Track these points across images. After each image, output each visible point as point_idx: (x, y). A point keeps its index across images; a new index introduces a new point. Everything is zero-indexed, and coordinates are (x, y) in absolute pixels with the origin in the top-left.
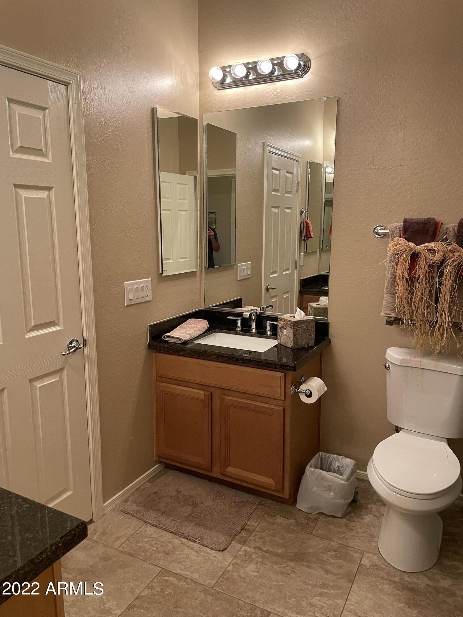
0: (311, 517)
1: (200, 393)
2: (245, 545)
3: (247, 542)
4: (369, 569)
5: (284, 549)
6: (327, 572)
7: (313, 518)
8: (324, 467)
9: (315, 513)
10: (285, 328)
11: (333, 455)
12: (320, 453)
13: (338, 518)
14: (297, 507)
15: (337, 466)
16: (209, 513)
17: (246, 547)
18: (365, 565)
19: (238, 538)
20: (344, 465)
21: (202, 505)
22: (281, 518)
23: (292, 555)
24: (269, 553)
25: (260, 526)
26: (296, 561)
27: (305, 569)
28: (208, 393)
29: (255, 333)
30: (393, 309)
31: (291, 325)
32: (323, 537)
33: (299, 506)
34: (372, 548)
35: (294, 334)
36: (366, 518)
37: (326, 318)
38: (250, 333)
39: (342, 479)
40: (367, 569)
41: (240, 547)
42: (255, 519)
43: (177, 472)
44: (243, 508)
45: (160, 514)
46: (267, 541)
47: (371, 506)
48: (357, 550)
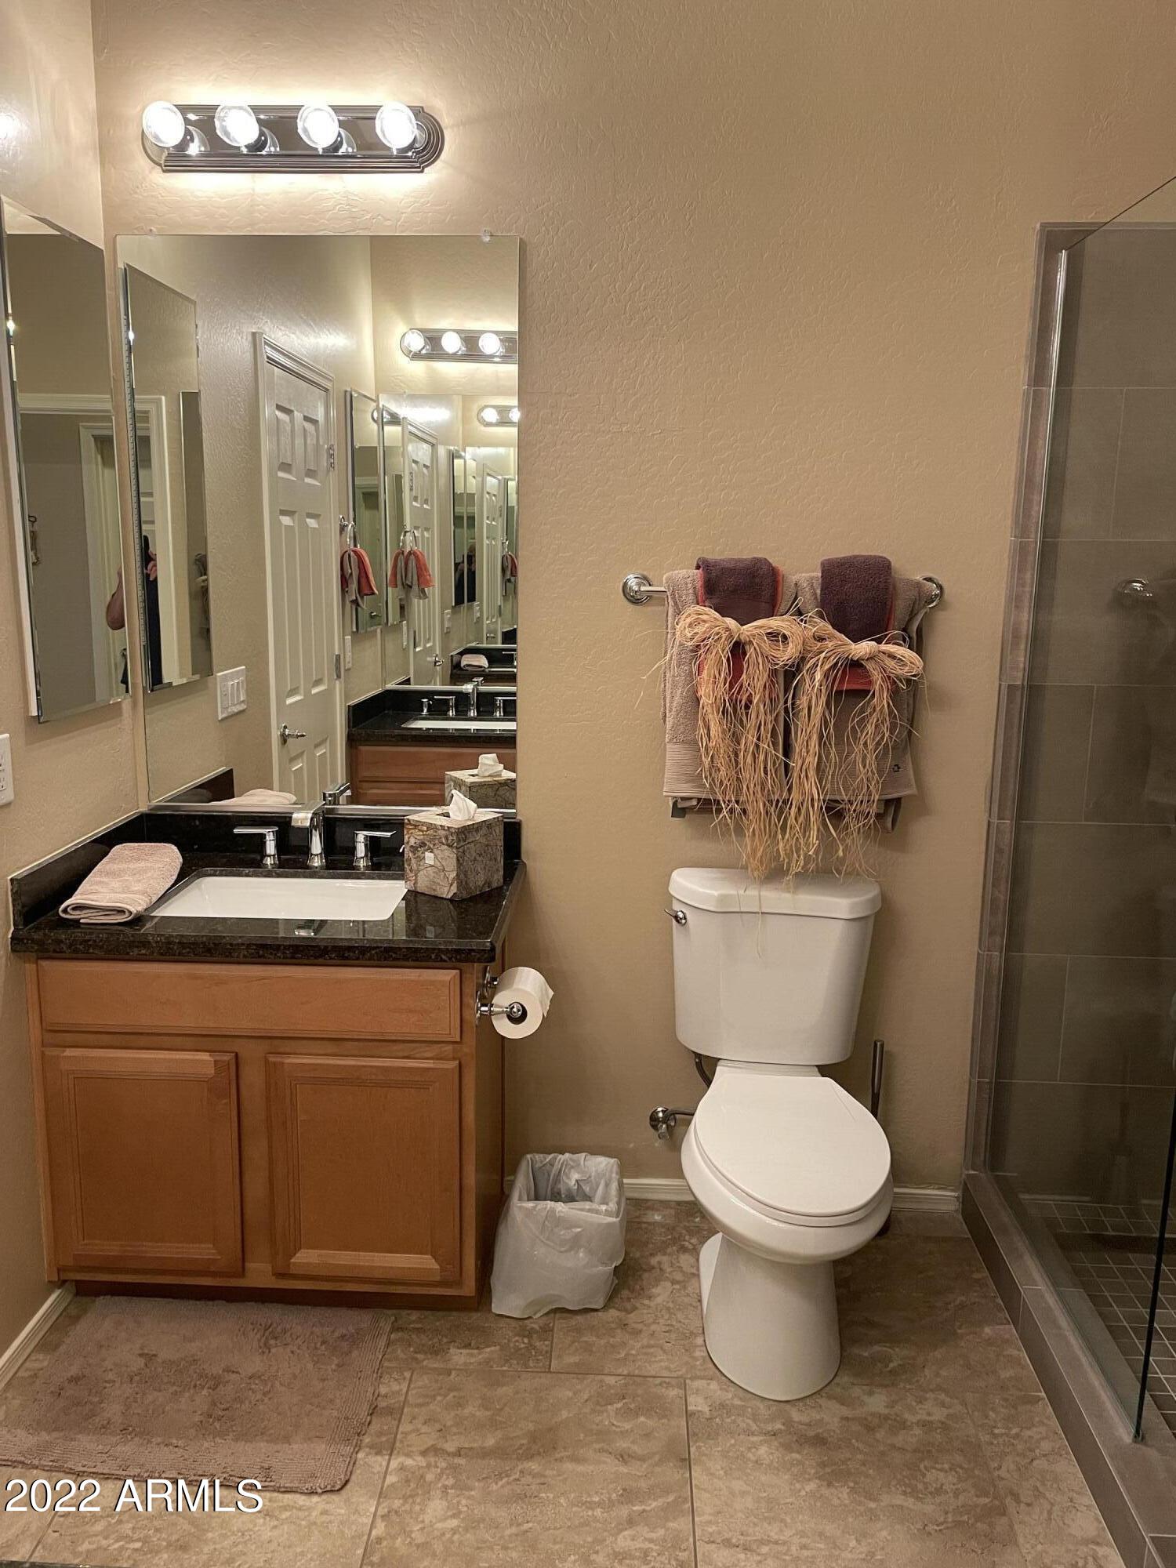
0: (532, 1328)
1: (202, 1061)
2: (395, 1452)
3: (398, 1444)
4: (711, 1419)
5: (499, 1434)
6: (624, 1457)
7: (538, 1328)
8: (542, 1192)
9: (538, 1315)
10: (429, 848)
11: (560, 1156)
12: (529, 1156)
13: (596, 1310)
14: (493, 1311)
15: (573, 1182)
16: (264, 1394)
17: (401, 1459)
18: (699, 1411)
19: (367, 1440)
20: (593, 1174)
21: (233, 1376)
22: (462, 1351)
23: (524, 1442)
24: (466, 1455)
25: (415, 1388)
26: (539, 1454)
27: (569, 1466)
28: (226, 1057)
29: (321, 867)
30: (696, 780)
31: (451, 838)
32: (580, 1372)
33: (496, 1308)
34: (698, 1363)
35: (458, 860)
36: (659, 1295)
37: (514, 811)
38: (308, 867)
39: (608, 1213)
40: (708, 1419)
41: (384, 1464)
42: (395, 1375)
43: (121, 1298)
44: (355, 1353)
45: (114, 1439)
46: (449, 1423)
47: (658, 1258)
48: (667, 1380)
